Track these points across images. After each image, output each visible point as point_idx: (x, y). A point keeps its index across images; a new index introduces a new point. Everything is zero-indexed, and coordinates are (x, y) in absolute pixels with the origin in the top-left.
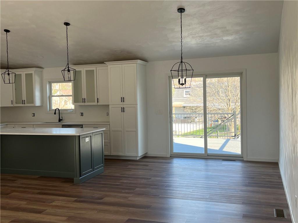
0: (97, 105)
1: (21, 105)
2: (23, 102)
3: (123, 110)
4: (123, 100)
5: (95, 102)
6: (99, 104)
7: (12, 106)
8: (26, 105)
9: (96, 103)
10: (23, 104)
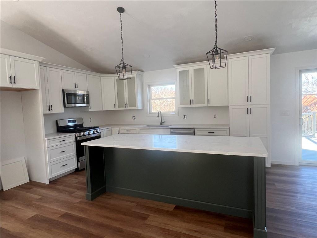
0: (208, 107)
1: (124, 108)
2: (126, 106)
3: (249, 111)
4: (249, 99)
5: (204, 103)
6: (209, 105)
7: (115, 109)
8: (129, 108)
9: (206, 105)
10: (125, 107)
